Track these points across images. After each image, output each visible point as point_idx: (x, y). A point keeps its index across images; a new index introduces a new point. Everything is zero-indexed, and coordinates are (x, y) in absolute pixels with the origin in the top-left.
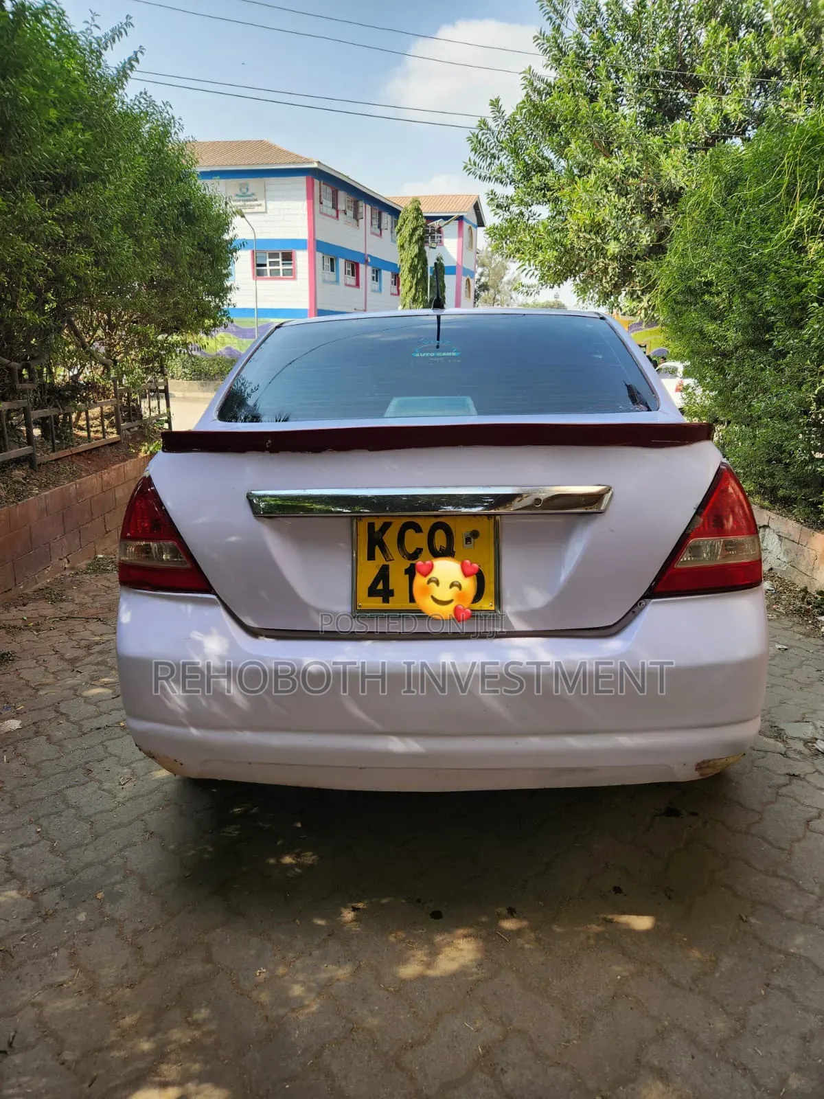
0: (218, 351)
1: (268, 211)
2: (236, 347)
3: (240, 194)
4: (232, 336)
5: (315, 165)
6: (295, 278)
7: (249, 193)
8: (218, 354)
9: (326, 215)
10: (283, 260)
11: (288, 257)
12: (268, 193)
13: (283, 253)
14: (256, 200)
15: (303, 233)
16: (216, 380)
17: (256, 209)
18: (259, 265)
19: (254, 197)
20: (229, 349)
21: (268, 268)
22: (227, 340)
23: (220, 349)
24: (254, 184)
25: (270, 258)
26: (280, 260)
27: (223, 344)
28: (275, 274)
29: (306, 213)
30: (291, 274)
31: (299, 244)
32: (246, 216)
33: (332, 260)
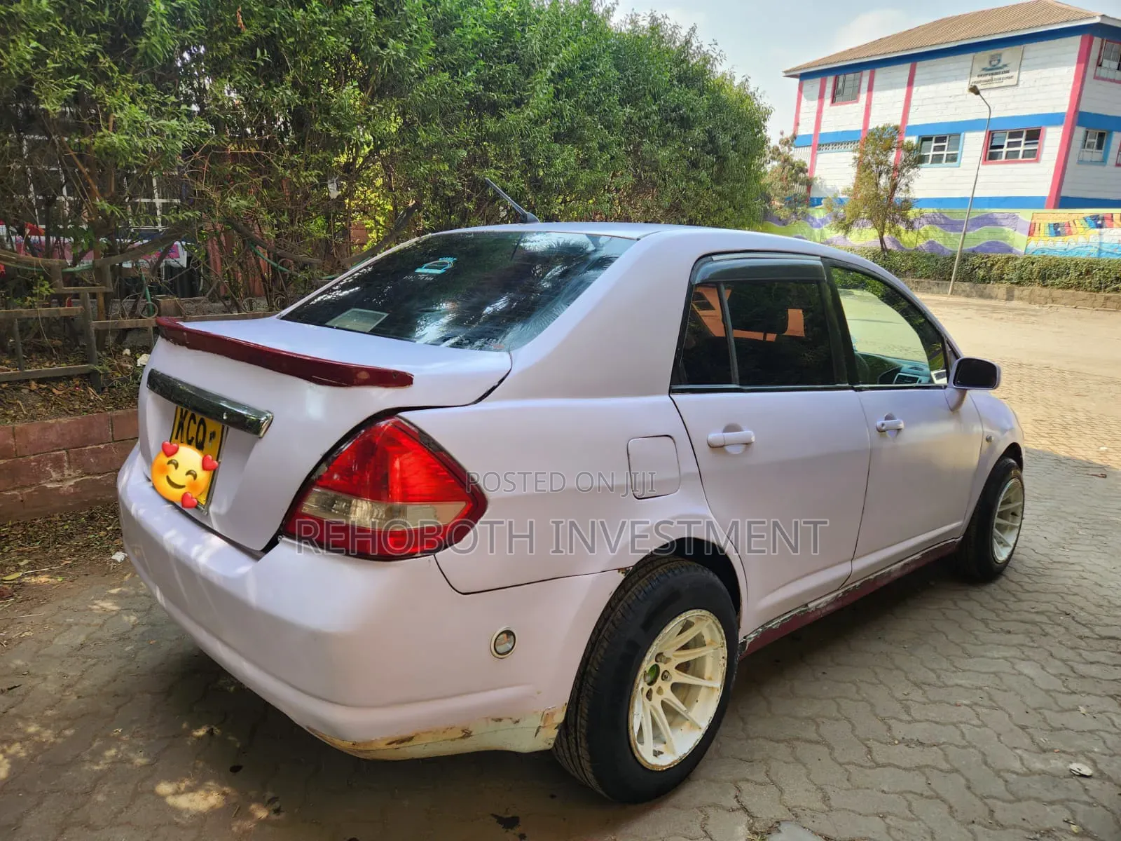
0: (918, 245)
1: (1021, 83)
2: (940, 242)
3: (989, 67)
4: (938, 229)
5: (1097, 20)
6: (1037, 161)
7: (1000, 65)
8: (916, 249)
9: (1103, 79)
10: (1026, 140)
11: (1034, 135)
12: (1024, 63)
13: (1028, 131)
14: (1007, 72)
15: (1062, 104)
16: (906, 277)
17: (1006, 82)
18: (993, 147)
19: (1006, 69)
20: (931, 243)
21: (1005, 150)
22: (931, 233)
23: (922, 243)
24: (1007, 54)
25: (1010, 137)
26: (1023, 140)
27: (925, 238)
28: (1012, 156)
29: (1072, 80)
30: (1033, 155)
31: (1053, 119)
32: (982, 93)
33: (1101, 136)
